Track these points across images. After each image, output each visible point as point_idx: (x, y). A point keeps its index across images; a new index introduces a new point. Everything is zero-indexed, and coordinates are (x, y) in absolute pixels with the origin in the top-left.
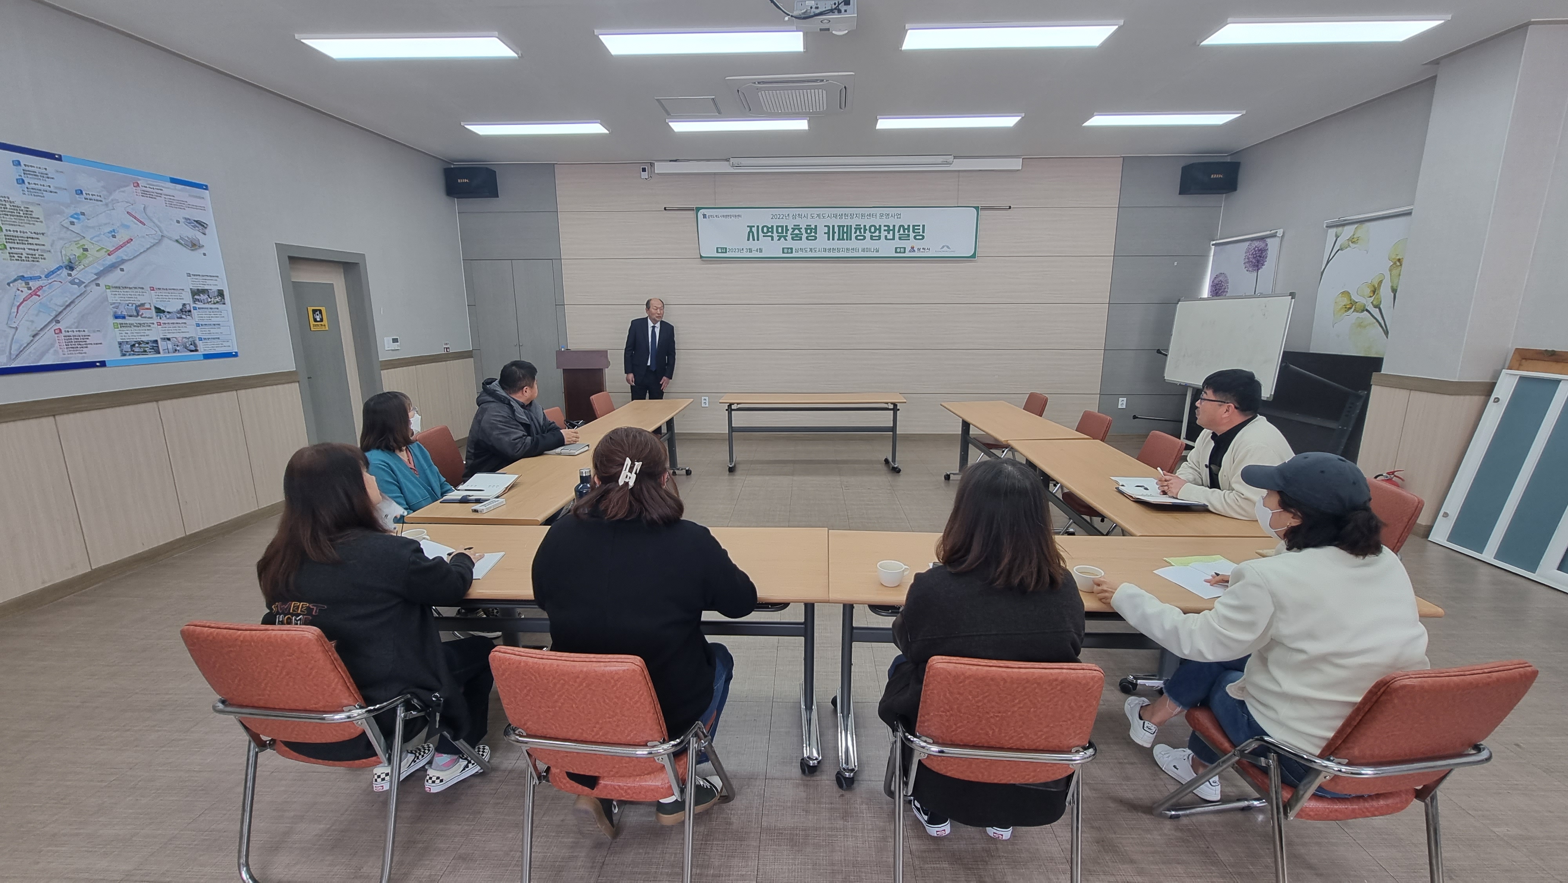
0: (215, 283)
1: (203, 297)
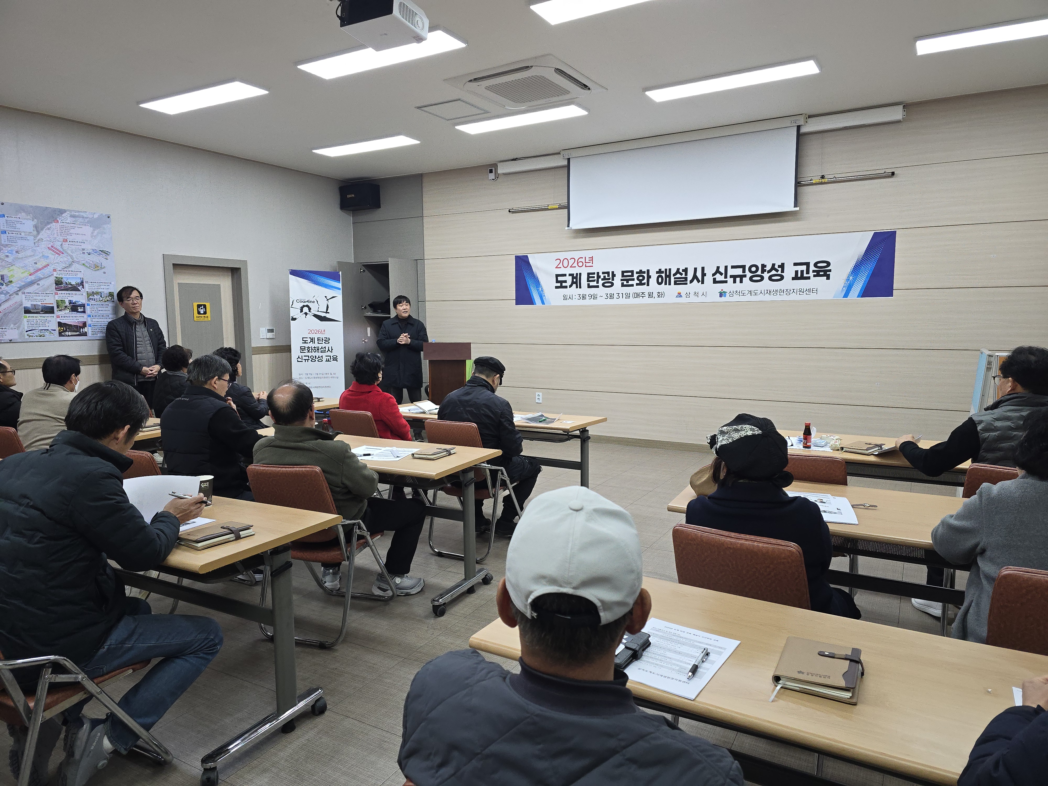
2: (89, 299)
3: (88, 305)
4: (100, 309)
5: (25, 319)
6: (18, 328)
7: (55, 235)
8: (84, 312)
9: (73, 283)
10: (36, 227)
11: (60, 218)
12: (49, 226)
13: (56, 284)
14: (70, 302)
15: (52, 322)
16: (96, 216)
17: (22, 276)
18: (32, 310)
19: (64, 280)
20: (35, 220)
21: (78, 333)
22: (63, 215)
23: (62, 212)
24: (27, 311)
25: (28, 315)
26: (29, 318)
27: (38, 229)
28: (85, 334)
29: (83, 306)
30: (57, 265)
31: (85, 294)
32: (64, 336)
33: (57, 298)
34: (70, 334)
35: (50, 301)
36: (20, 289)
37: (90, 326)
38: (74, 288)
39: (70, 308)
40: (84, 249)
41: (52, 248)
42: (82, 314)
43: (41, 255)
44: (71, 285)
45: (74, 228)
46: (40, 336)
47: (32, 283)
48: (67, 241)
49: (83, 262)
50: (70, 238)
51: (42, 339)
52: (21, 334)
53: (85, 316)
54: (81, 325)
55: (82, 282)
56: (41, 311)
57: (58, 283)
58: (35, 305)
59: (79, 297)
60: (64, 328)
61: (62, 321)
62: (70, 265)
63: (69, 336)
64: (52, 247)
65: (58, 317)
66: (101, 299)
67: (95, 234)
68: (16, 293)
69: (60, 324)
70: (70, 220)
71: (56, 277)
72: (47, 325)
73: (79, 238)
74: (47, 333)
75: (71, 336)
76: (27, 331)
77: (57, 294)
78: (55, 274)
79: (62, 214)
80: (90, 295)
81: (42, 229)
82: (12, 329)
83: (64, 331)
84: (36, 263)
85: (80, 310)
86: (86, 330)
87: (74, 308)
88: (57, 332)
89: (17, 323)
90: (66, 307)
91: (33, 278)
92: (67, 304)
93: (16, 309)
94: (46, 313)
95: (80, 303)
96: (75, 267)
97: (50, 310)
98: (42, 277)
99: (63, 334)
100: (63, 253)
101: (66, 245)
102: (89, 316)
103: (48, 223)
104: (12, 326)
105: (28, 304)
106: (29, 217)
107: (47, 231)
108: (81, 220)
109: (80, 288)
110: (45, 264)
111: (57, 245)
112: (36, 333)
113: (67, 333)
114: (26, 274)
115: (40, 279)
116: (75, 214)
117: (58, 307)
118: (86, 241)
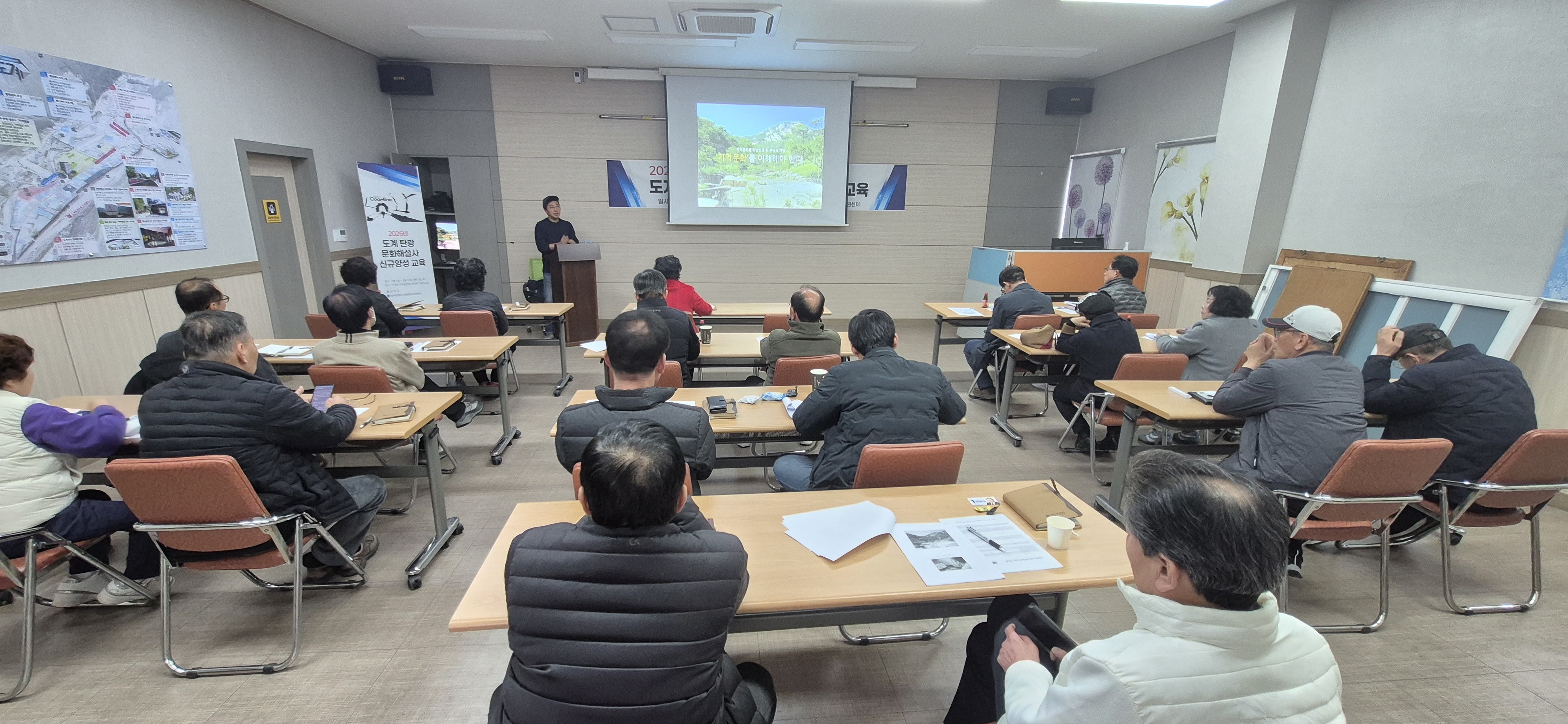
0: (186, 181)
1: (176, 194)
2: (169, 197)
3: (169, 205)
4: (183, 210)
5: (102, 226)
6: (96, 237)
7: (115, 108)
8: (166, 214)
9: (148, 176)
10: (89, 93)
11: (117, 82)
12: (105, 94)
13: (129, 177)
14: (149, 201)
15: (132, 228)
16: (156, 83)
17: (87, 163)
18: (108, 213)
19: (137, 171)
20: (87, 84)
21: (165, 243)
22: (119, 79)
23: (117, 74)
24: (103, 214)
25: (104, 220)
26: (106, 224)
27: (93, 97)
28: (172, 244)
29: (163, 206)
30: (125, 149)
31: (163, 190)
32: (150, 247)
33: (134, 195)
34: (156, 243)
35: (126, 198)
36: (90, 181)
37: (176, 232)
38: (150, 182)
39: (150, 209)
40: (151, 129)
41: (114, 126)
42: (164, 218)
43: (103, 136)
44: (146, 178)
45: (134, 98)
46: (124, 248)
47: (100, 175)
48: (130, 117)
49: (154, 147)
50: (133, 113)
51: (125, 252)
52: (101, 246)
53: (168, 219)
54: (166, 231)
55: (157, 174)
56: (119, 214)
57: (131, 174)
58: (110, 206)
59: (157, 195)
60: (150, 237)
61: (145, 227)
62: (140, 150)
63: (155, 246)
64: (114, 123)
65: (139, 221)
66: (182, 197)
67: (159, 108)
68: (84, 188)
69: (144, 231)
70: (128, 87)
71: (127, 167)
72: (129, 232)
73: (143, 113)
74: (131, 244)
75: (159, 246)
76: (107, 242)
77: (132, 190)
78: (126, 163)
79: (118, 77)
80: (169, 191)
81: (98, 98)
82: (89, 239)
83: (149, 240)
84: (99, 147)
85: (162, 212)
86: (172, 238)
87: (156, 209)
88: (142, 241)
89: (93, 230)
90: (145, 207)
91: (98, 167)
92: (146, 203)
93: (87, 211)
94: (125, 216)
95: (160, 203)
96: (146, 153)
97: (127, 213)
98: (111, 166)
99: (149, 244)
100: (128, 134)
101: (129, 122)
102: (172, 219)
103: (104, 90)
104: (88, 234)
105: (101, 204)
106: (78, 79)
107: (104, 101)
108: (140, 87)
109: (156, 182)
110: (110, 148)
111: (120, 121)
112: (119, 244)
113: (153, 243)
114: (90, 162)
115: (109, 169)
116: (132, 78)
117: (137, 209)
118: (152, 117)
